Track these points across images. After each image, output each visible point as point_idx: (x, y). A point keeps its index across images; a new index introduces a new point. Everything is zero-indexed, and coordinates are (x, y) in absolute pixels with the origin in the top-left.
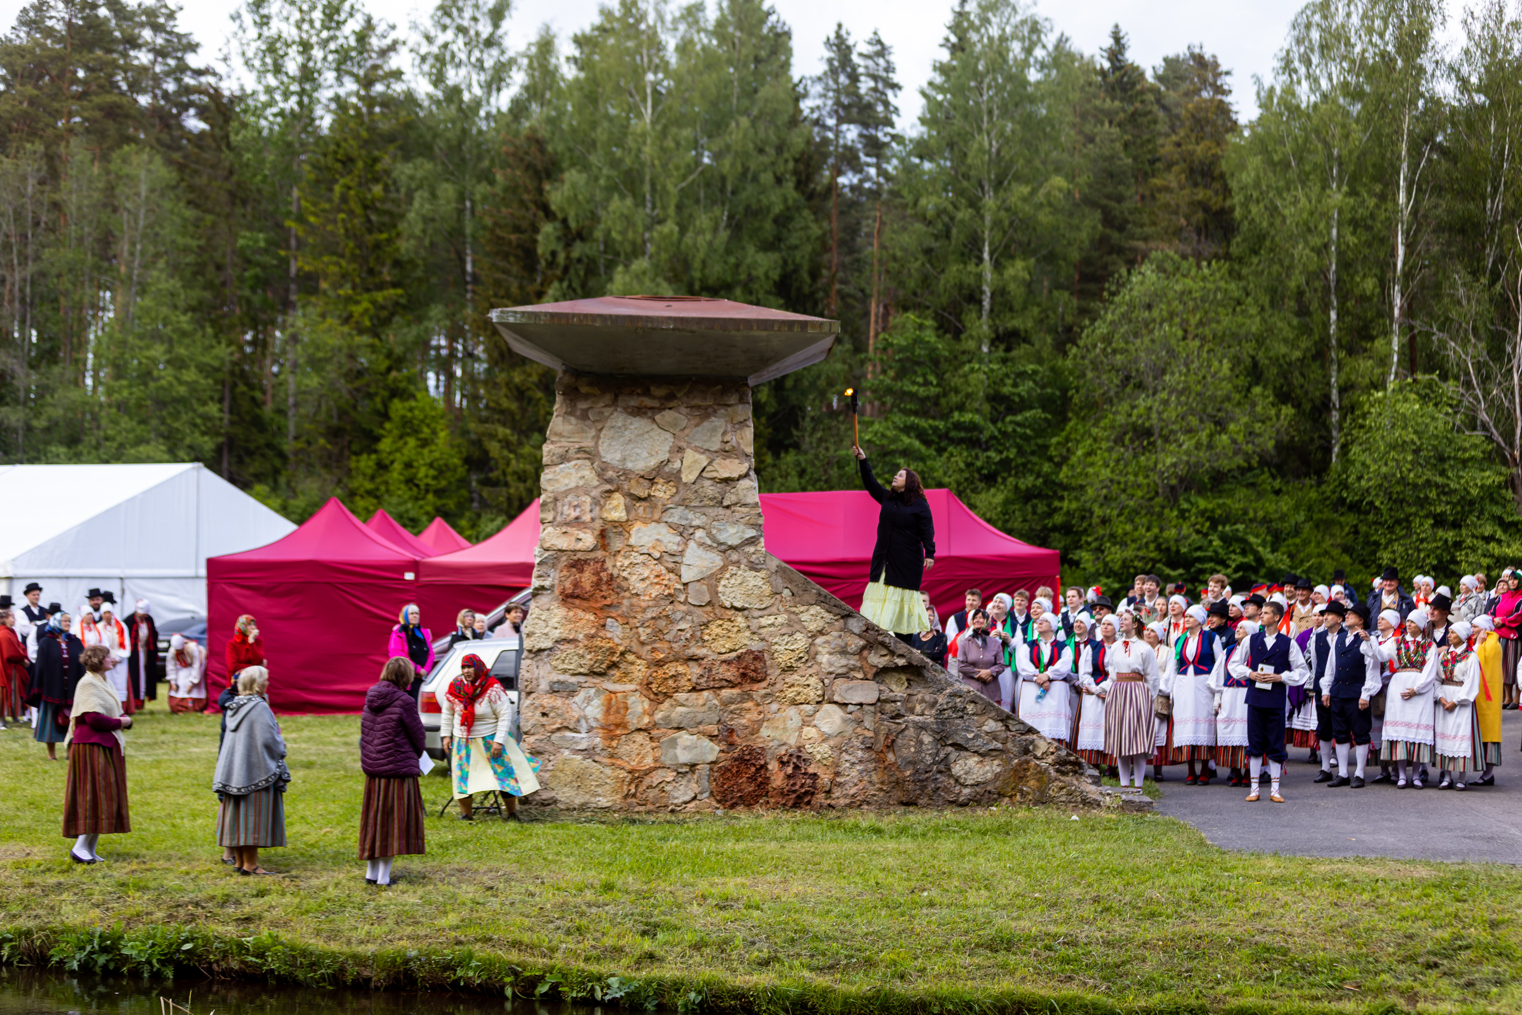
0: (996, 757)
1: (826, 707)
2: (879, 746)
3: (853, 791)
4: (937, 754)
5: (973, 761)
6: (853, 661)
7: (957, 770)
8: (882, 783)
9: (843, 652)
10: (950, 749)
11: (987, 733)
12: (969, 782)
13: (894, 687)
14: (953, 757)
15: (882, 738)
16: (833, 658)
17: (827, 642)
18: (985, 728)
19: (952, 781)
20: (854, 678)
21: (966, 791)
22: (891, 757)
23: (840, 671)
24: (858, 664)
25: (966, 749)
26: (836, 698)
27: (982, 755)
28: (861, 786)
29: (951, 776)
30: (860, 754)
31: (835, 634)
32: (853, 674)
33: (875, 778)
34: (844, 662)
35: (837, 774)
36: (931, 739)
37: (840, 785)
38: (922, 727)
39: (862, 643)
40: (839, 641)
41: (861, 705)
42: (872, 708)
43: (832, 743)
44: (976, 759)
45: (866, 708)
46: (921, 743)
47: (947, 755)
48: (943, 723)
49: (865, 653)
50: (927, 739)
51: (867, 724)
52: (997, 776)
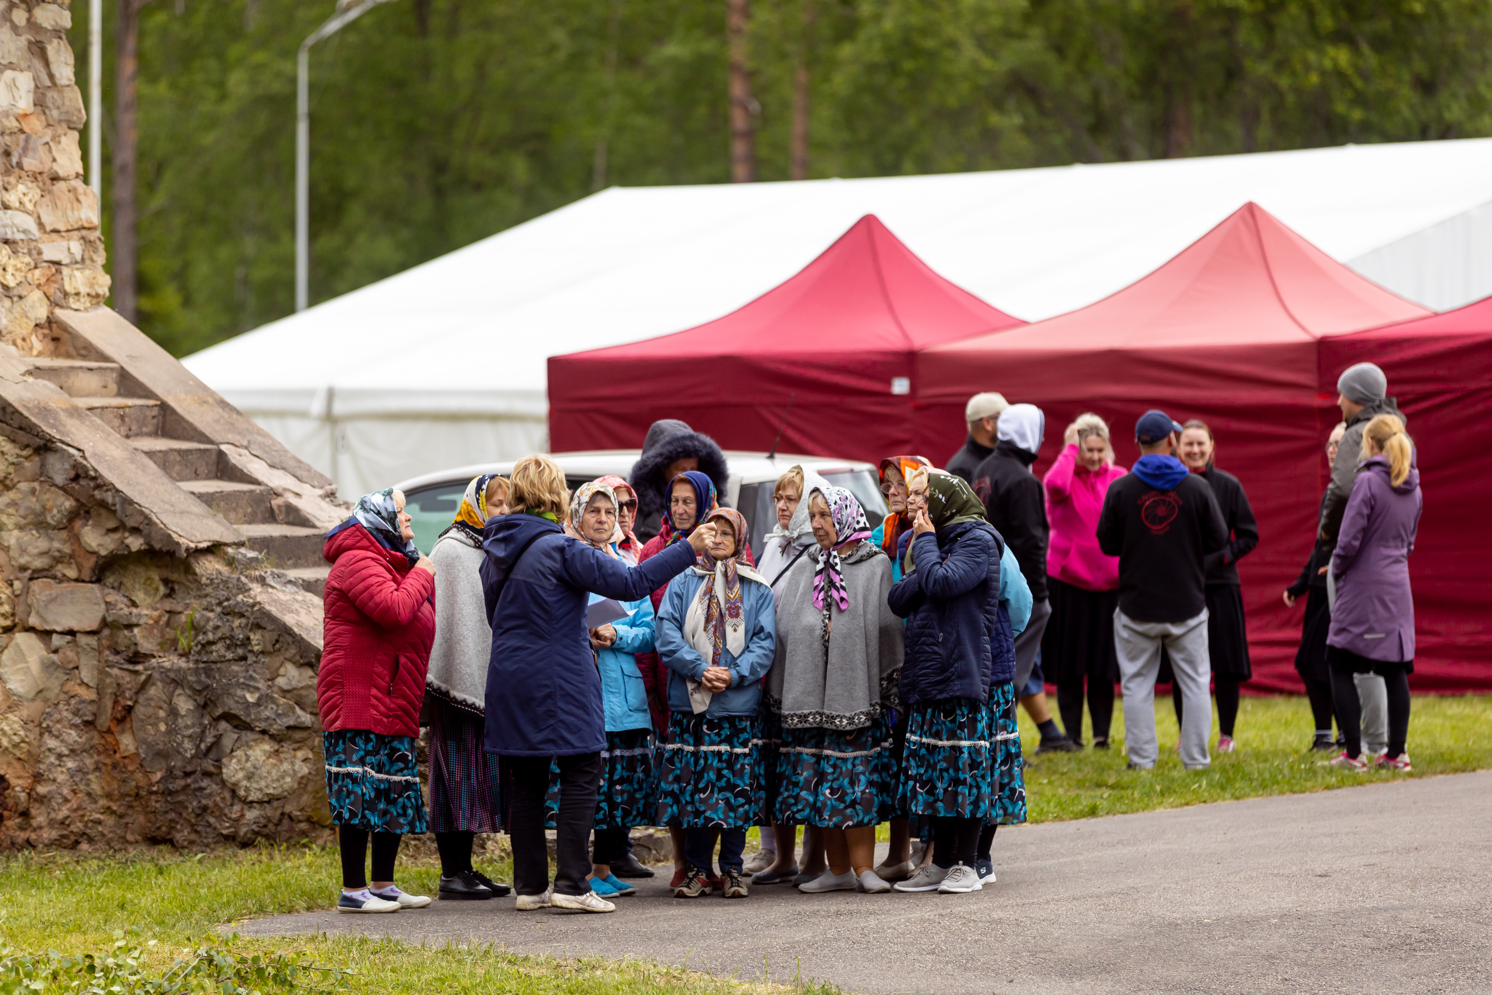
0: (300, 744)
1: (20, 638)
2: (104, 721)
3: (64, 812)
4: (202, 736)
5: (260, 751)
6: (59, 544)
7: (233, 770)
8: (109, 796)
9: (40, 524)
10: (223, 725)
11: (284, 692)
12: (254, 796)
13: (139, 596)
14: (228, 742)
15: (108, 703)
16: (26, 537)
17: (13, 504)
18: (281, 681)
19: (227, 795)
20: (65, 579)
21: (251, 815)
22: (127, 742)
23: (38, 563)
24: (67, 549)
25: (248, 727)
26: (33, 621)
27: (277, 738)
28: (74, 804)
29: (223, 783)
30: (73, 735)
31: (24, 486)
32: (60, 569)
33: (96, 787)
34: (43, 544)
35: (38, 778)
36: (190, 705)
37: (42, 800)
38: (175, 681)
39: (68, 504)
40: (32, 502)
41: (72, 633)
42: (93, 641)
43: (25, 713)
44: (267, 746)
45: (83, 640)
46: (173, 712)
47: (219, 738)
48: (208, 672)
49: (78, 524)
50: (184, 704)
51: (86, 674)
52: (303, 782)
